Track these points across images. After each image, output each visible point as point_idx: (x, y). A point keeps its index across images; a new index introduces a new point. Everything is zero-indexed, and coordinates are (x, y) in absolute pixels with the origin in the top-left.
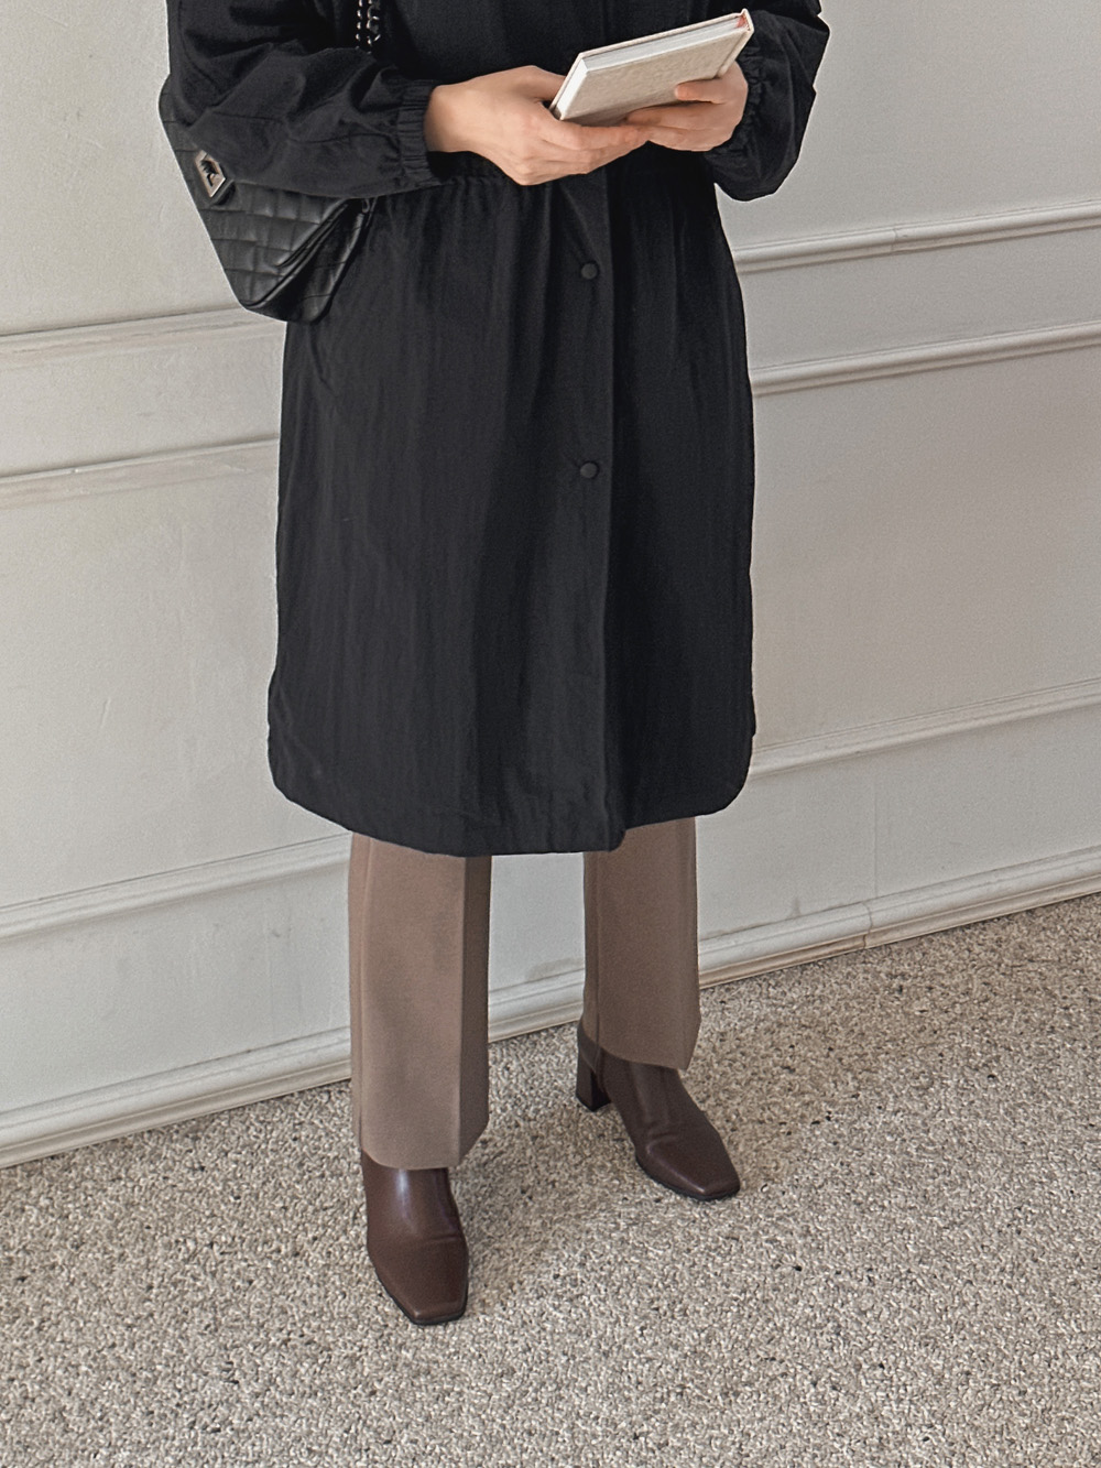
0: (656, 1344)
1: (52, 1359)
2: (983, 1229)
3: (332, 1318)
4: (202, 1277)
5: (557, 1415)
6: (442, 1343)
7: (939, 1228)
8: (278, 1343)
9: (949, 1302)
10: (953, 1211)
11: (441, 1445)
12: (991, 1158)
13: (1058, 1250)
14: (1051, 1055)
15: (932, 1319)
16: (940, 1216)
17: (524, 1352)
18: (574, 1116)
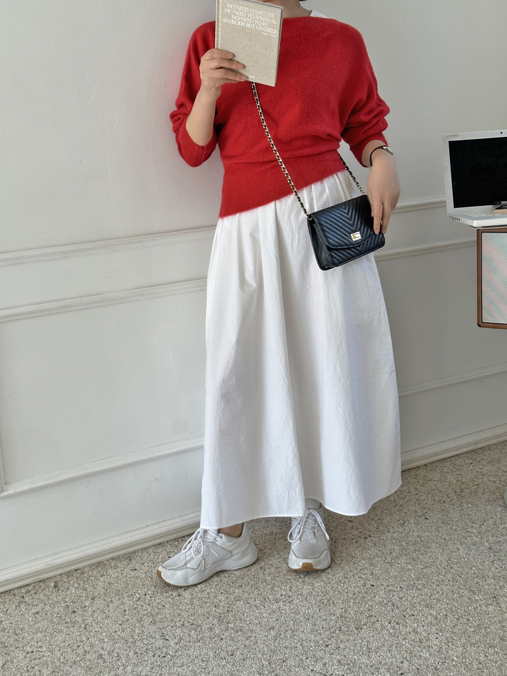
0: (326, 614)
1: (93, 638)
2: (437, 567)
3: (199, 616)
4: (145, 606)
5: (295, 641)
6: (244, 620)
7: (421, 569)
8: (180, 625)
9: (432, 592)
10: (425, 563)
11: (253, 654)
12: (434, 545)
13: (468, 573)
14: (446, 510)
15: (428, 598)
16: (421, 565)
17: (276, 621)
18: (273, 542)
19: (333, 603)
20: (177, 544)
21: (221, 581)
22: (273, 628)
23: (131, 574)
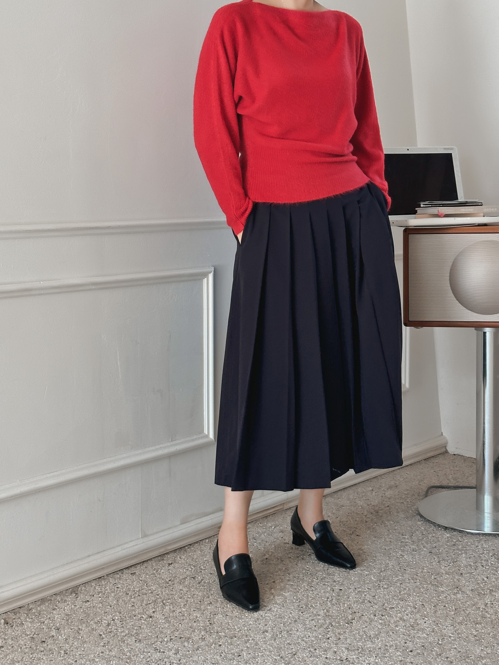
0: (311, 616)
2: (392, 570)
4: (119, 629)
5: (294, 638)
6: (233, 629)
8: (169, 640)
9: (400, 589)
10: (379, 568)
11: (260, 653)
19: (312, 606)
20: (119, 576)
21: (187, 601)
22: (267, 631)
23: (86, 606)
